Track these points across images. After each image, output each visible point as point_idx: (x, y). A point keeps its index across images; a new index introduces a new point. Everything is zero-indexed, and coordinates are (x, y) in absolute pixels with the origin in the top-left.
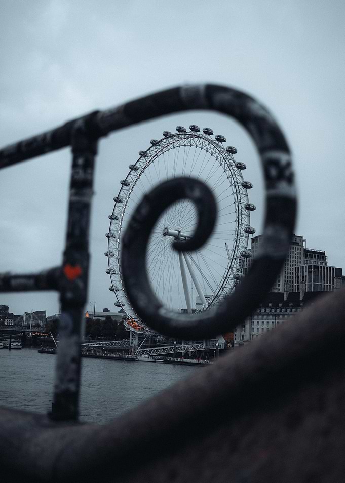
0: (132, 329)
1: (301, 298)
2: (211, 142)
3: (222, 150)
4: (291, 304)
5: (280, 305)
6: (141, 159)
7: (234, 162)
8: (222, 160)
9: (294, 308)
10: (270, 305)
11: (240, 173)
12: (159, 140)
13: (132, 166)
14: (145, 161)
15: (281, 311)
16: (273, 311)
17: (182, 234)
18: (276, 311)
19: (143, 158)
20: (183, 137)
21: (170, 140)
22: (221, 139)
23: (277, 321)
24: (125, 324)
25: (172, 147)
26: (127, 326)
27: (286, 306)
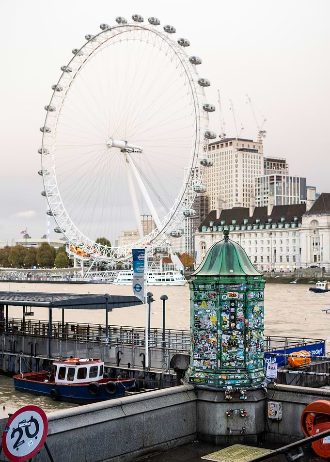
0: (76, 256)
1: (269, 213)
2: (158, 34)
3: (172, 42)
4: (257, 221)
5: (245, 221)
6: (75, 58)
7: (187, 56)
8: (173, 55)
9: (262, 225)
10: (234, 222)
11: (195, 69)
12: (95, 35)
13: (65, 67)
14: (79, 61)
15: (246, 229)
16: (237, 228)
17: (129, 145)
18: (240, 229)
19: (77, 57)
20: (124, 29)
21: (109, 34)
22: (170, 30)
23: (242, 240)
24: (68, 250)
25: (112, 42)
26: (70, 253)
27: (252, 222)
